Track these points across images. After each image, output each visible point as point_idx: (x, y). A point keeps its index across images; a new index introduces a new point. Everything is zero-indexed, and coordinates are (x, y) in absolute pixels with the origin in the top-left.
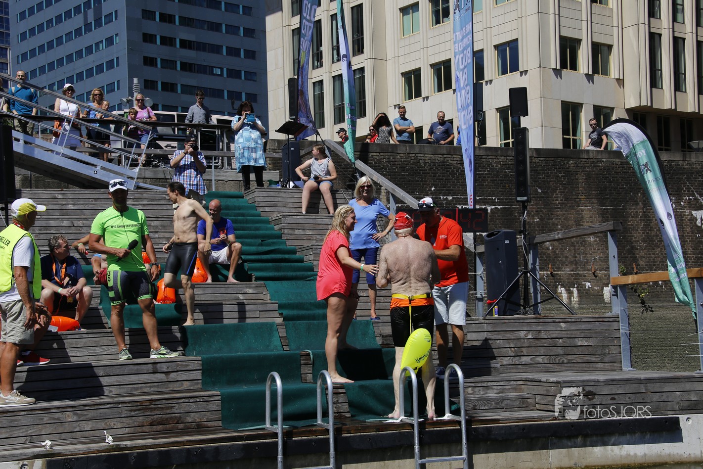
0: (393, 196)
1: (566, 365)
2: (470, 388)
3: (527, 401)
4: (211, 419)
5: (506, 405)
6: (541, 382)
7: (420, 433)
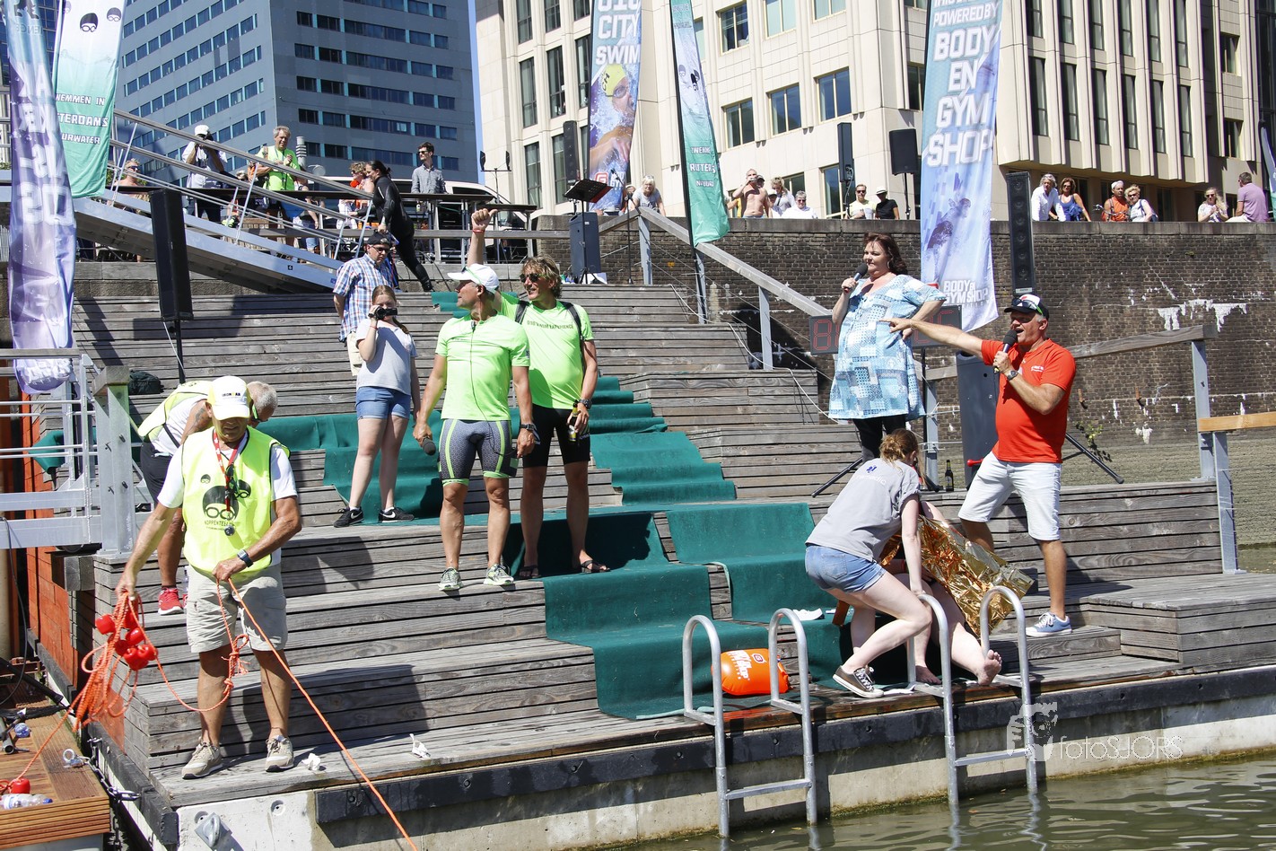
0: (766, 292)
1: (1134, 568)
3: (1106, 641)
4: (578, 696)
5: (1072, 649)
6: (1132, 607)
7: (955, 711)
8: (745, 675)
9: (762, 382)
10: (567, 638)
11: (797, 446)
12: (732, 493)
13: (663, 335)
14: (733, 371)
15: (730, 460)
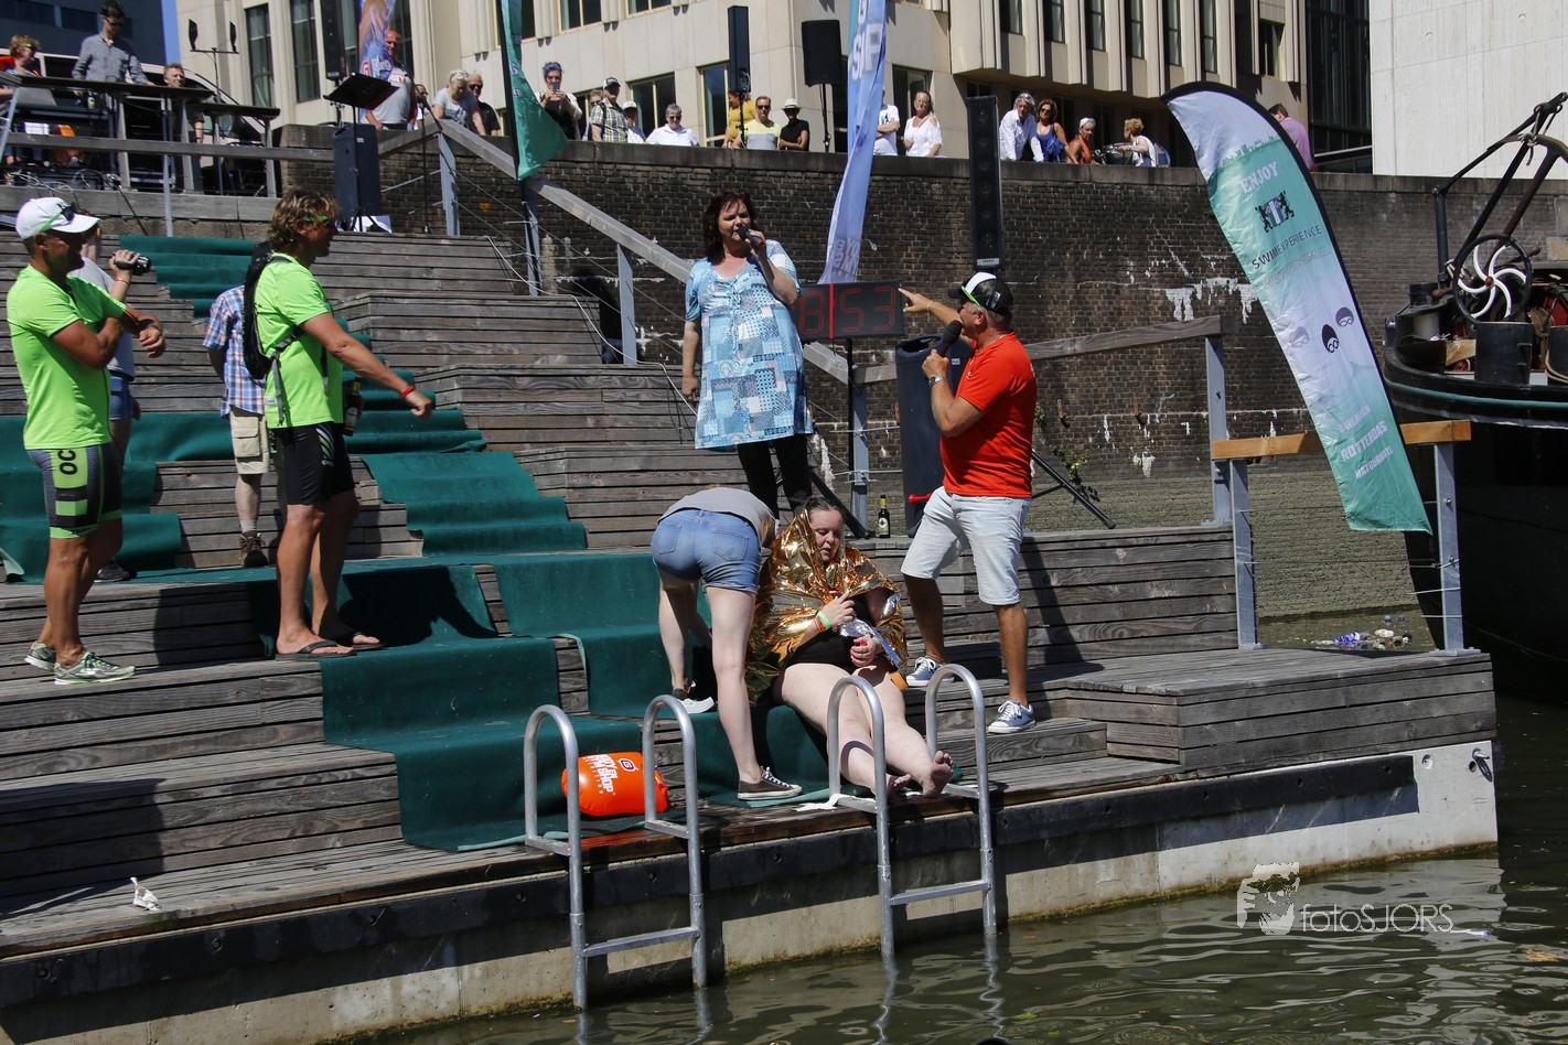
0: (626, 251)
1: (1127, 643)
2: (959, 713)
3: (1088, 738)
4: (374, 821)
5: (1045, 749)
6: (1122, 692)
7: (891, 832)
8: (609, 787)
9: (622, 381)
10: (355, 742)
11: (672, 474)
12: (579, 539)
13: (477, 311)
14: (581, 366)
15: (577, 493)
